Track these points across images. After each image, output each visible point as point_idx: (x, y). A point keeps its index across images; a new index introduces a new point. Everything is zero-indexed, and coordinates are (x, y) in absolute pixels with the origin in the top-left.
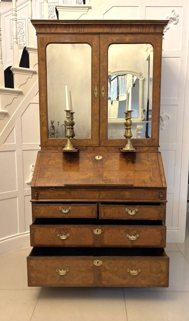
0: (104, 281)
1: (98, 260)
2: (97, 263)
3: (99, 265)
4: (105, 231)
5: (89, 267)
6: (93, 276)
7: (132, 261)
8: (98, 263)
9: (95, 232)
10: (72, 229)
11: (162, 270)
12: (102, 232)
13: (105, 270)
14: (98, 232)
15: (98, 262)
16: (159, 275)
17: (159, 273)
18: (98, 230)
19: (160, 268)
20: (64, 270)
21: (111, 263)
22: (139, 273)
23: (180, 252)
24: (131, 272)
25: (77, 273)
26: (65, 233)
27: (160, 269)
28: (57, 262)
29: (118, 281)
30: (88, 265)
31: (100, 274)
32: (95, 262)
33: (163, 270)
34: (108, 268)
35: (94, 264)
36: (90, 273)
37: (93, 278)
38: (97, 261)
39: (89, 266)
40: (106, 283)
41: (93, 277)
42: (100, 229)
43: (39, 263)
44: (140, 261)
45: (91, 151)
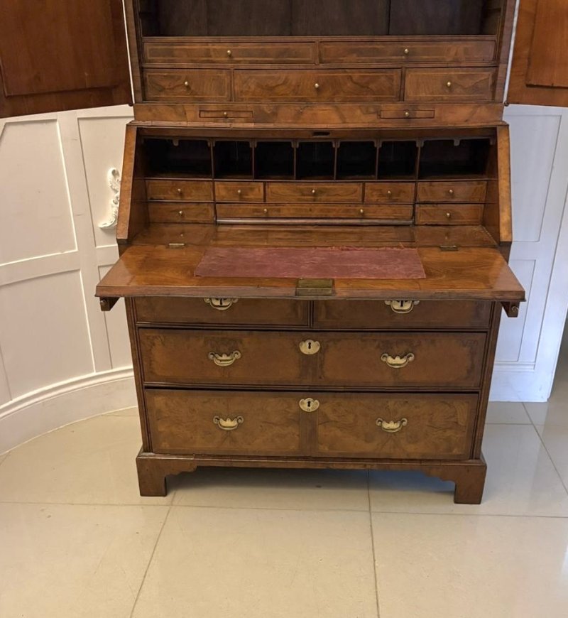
0: (322, 444)
1: (310, 399)
2: (307, 404)
3: (311, 409)
4: (327, 346)
5: (290, 415)
6: (298, 433)
7: (387, 402)
8: (309, 406)
9: (305, 348)
10: (246, 340)
11: (457, 423)
12: (321, 348)
13: (326, 421)
14: (310, 347)
15: (309, 403)
16: (449, 433)
17: (451, 428)
18: (310, 344)
19: (454, 416)
20: (232, 420)
21: (339, 405)
22: (403, 429)
23: (532, 424)
24: (386, 425)
25: (261, 426)
26: (229, 349)
27: (453, 420)
28: (216, 402)
29: (354, 445)
30: (287, 410)
31: (314, 431)
32: (303, 403)
33: (460, 423)
34: (332, 416)
35: (301, 407)
36: (290, 428)
37: (298, 438)
38: (306, 401)
39: (289, 412)
40: (327, 449)
41: (298, 435)
42: (317, 342)
43: (174, 401)
44: (407, 402)
45: (290, 121)
